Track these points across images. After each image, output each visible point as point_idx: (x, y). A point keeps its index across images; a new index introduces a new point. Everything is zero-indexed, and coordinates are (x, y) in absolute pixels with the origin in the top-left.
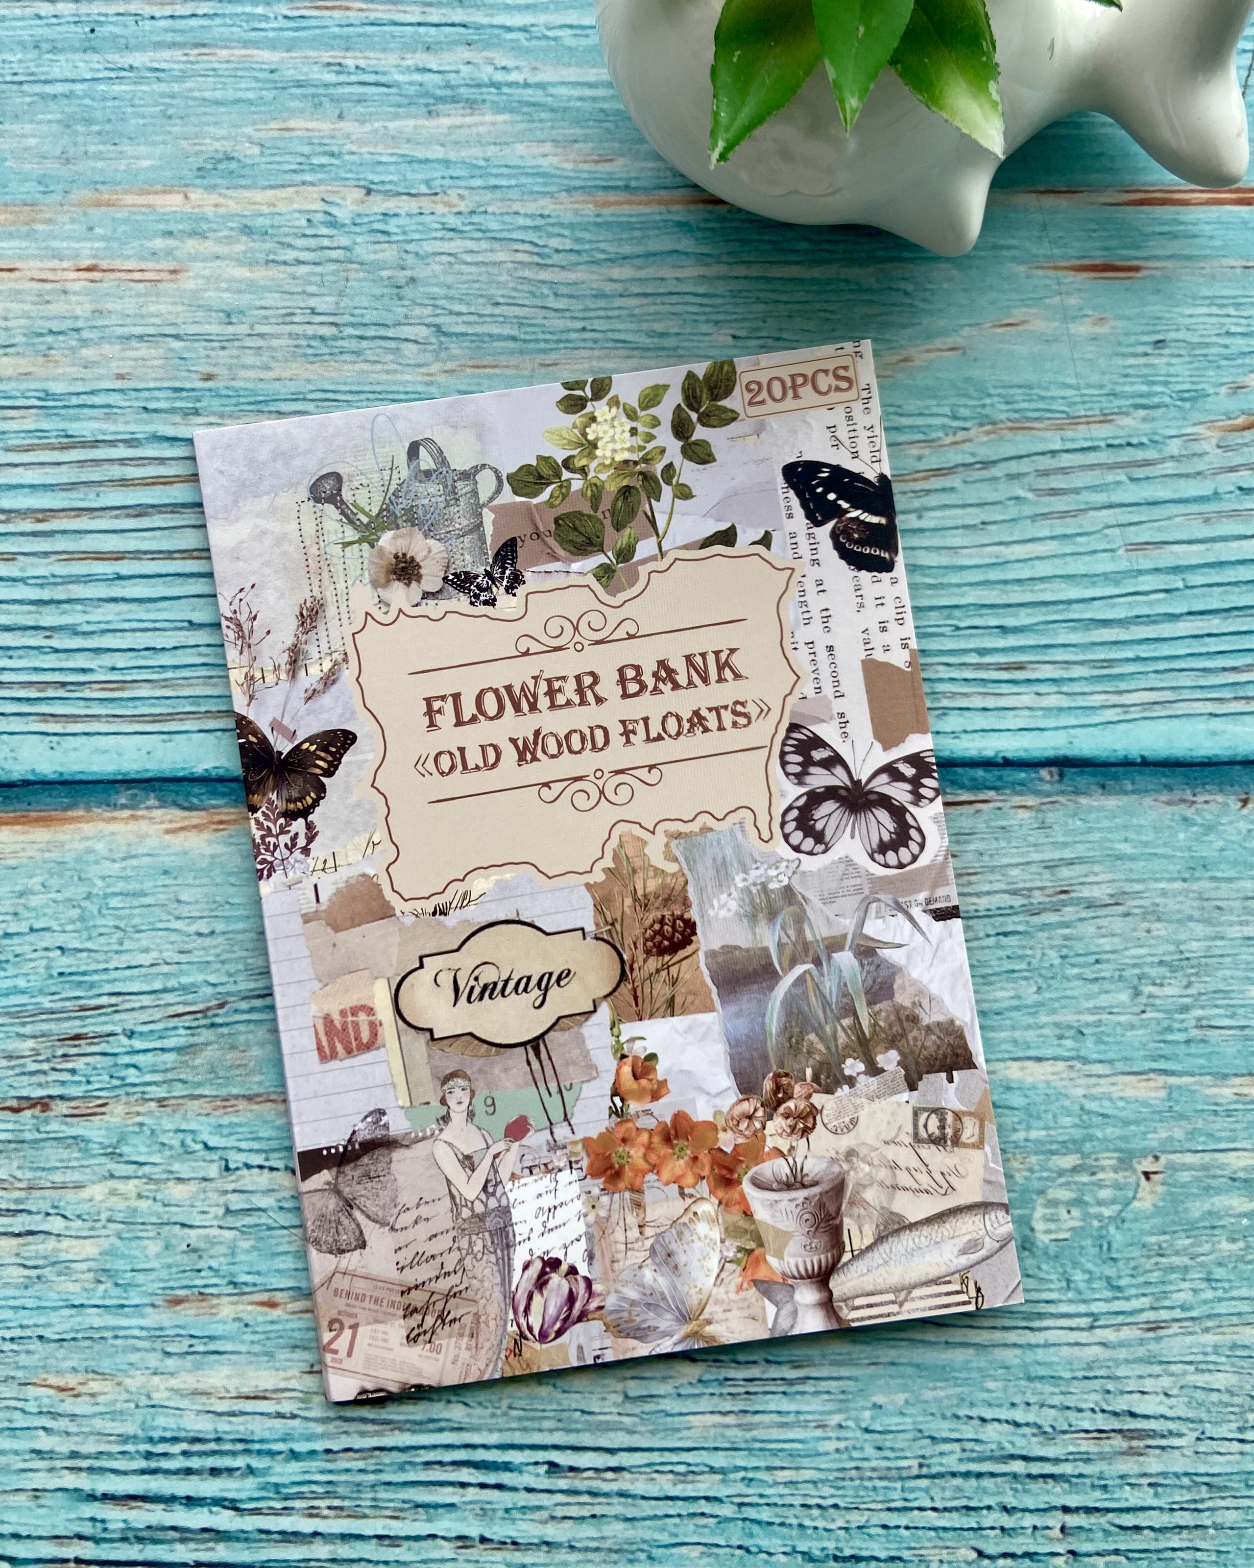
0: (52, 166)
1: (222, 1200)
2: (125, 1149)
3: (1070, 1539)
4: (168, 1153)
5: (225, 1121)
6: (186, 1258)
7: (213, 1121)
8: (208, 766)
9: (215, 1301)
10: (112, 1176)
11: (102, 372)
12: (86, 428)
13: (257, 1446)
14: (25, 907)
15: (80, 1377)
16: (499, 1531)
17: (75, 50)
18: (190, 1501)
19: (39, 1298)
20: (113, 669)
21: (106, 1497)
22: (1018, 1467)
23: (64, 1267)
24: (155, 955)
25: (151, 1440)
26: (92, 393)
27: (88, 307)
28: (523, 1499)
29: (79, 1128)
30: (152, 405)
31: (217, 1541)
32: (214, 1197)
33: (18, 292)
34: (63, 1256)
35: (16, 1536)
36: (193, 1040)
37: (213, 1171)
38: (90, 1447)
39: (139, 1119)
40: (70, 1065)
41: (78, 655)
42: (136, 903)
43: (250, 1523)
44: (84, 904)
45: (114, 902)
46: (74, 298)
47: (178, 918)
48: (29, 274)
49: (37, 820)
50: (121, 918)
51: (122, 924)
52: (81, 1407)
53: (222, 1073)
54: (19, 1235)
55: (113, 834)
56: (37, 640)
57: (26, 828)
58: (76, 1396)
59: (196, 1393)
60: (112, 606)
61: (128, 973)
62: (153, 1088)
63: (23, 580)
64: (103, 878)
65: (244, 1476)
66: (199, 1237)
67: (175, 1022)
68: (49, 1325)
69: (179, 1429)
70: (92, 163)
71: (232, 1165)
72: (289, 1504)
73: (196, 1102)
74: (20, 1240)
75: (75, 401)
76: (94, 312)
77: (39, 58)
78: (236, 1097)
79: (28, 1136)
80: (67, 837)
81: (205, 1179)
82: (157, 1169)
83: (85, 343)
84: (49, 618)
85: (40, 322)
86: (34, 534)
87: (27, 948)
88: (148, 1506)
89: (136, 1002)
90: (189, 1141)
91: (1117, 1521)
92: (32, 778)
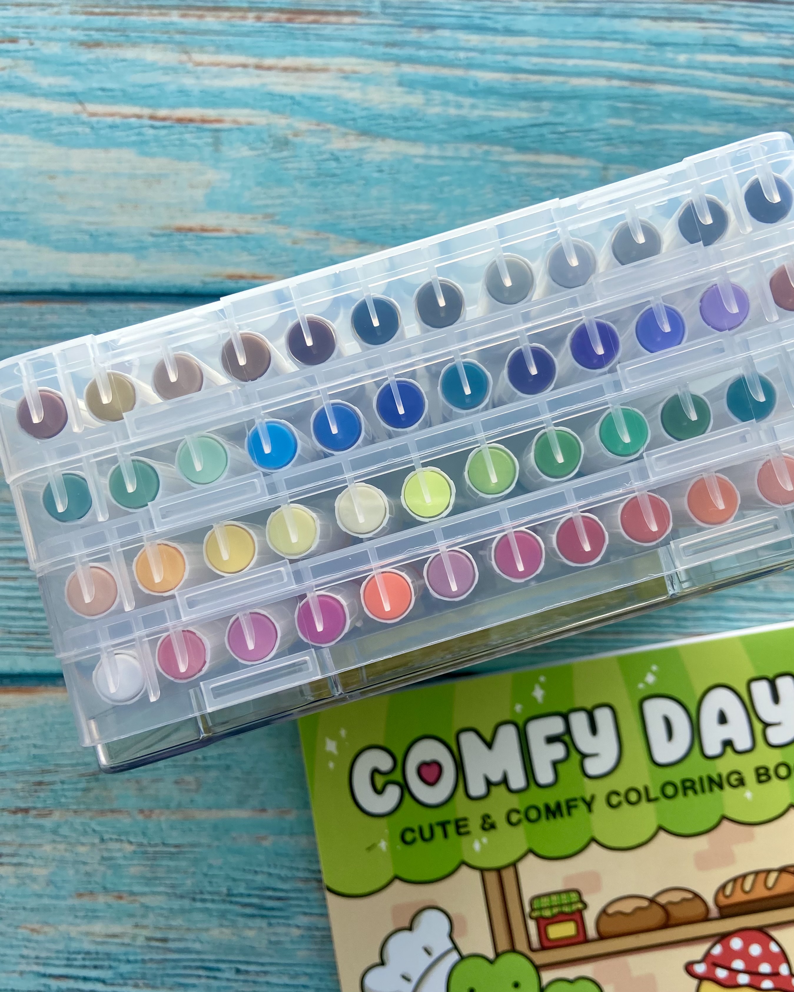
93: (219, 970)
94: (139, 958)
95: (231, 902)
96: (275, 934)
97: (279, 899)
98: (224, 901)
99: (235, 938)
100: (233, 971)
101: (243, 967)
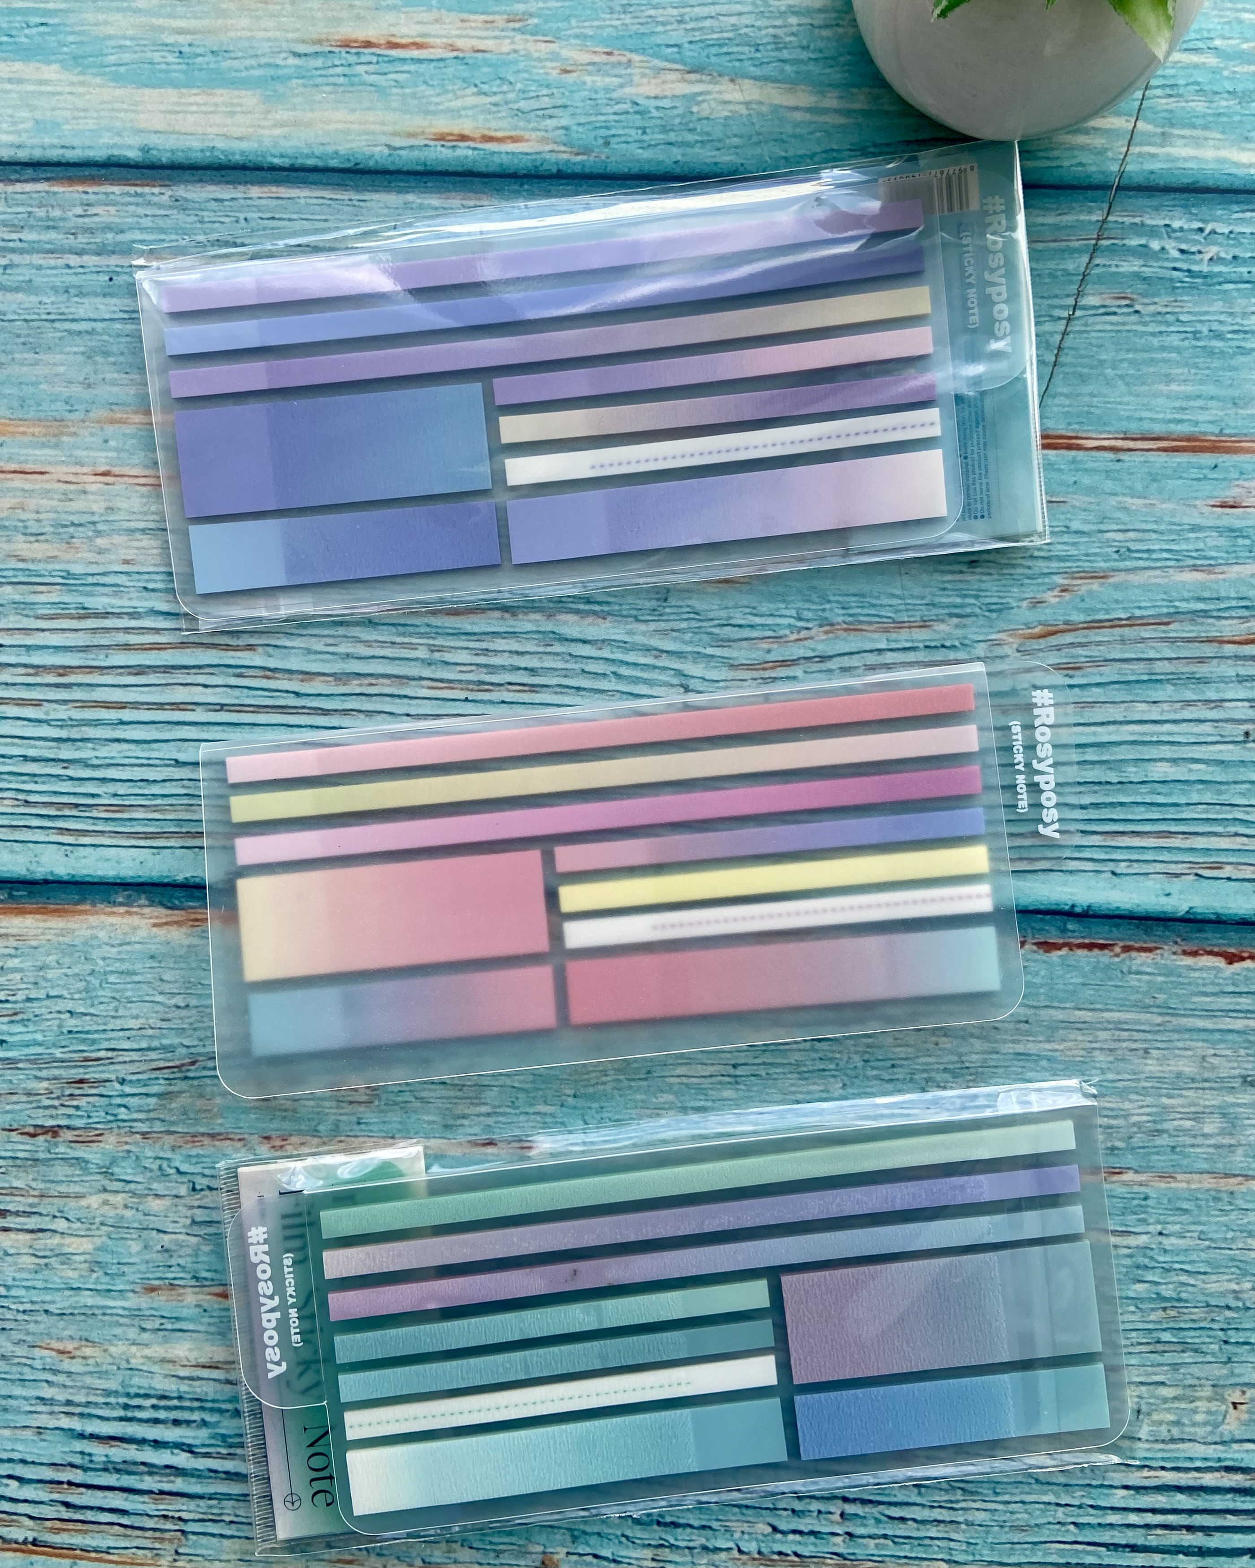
0: (77, 390)
1: (189, 1213)
2: (116, 1170)
3: (847, 1523)
4: (149, 1174)
5: (194, 1152)
6: (160, 1256)
7: (184, 1152)
8: (188, 875)
9: (182, 1291)
10: (105, 1190)
11: (113, 557)
12: (99, 602)
13: (209, 1405)
14: (44, 978)
15: (76, 1344)
17: (96, 295)
18: (157, 1444)
19: (46, 1281)
20: (115, 795)
21: (93, 1437)
23: (65, 1258)
24: (142, 1021)
25: (128, 1395)
26: (104, 574)
27: (103, 505)
29: (81, 1152)
30: (151, 586)
31: (176, 1476)
32: (183, 1210)
33: (48, 491)
34: (66, 1250)
35: (23, 1461)
36: (171, 1088)
37: (183, 1190)
38: (81, 1398)
39: (127, 1147)
40: (75, 1103)
41: (88, 783)
42: (128, 979)
43: (202, 1464)
44: (88, 978)
45: (112, 979)
46: (91, 497)
47: (161, 993)
48: (56, 477)
49: (54, 911)
50: (117, 991)
51: (117, 996)
52: (76, 1366)
53: (192, 1116)
54: (32, 1231)
55: (112, 925)
56: (57, 770)
57: (45, 917)
58: (73, 1358)
59: (163, 1361)
60: (116, 745)
61: (121, 1034)
62: (139, 1124)
63: (47, 722)
64: (104, 959)
65: (199, 1427)
66: (171, 1241)
67: (157, 1074)
68: (52, 1302)
69: (151, 1388)
70: (108, 388)
71: (198, 1187)
72: (232, 1451)
73: (172, 1137)
74: (33, 1236)
75: (90, 580)
76: (108, 508)
77: (68, 300)
78: (203, 1135)
79: (41, 1156)
80: (76, 926)
81: (177, 1197)
82: (139, 1187)
83: (99, 533)
84: (66, 753)
85: (65, 516)
86: (57, 686)
87: (44, 1010)
88: (125, 1445)
89: (128, 1056)
90: (165, 1165)
91: (887, 1512)
92: (50, 878)
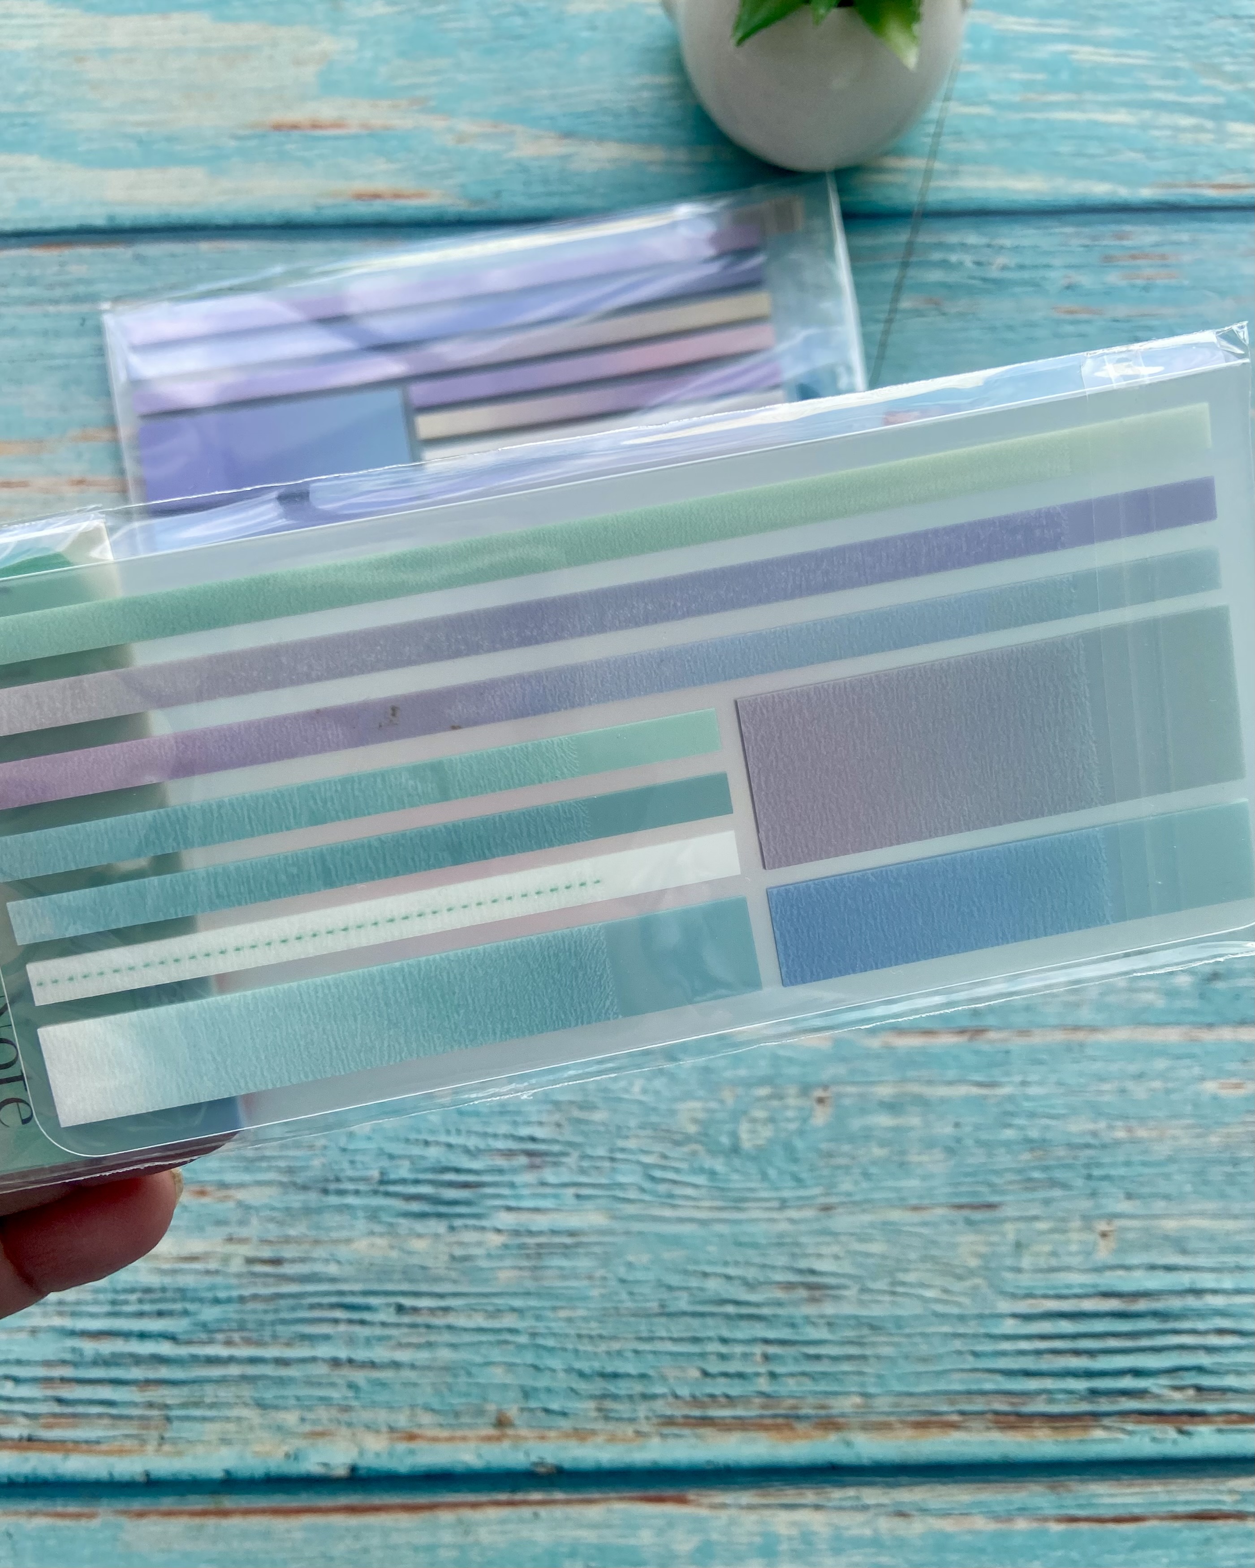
0: (55, 414)
3: (769, 1363)
13: (190, 1295)
16: (361, 1354)
17: (70, 335)
18: (143, 1336)
21: (83, 1333)
22: (730, 1309)
28: (378, 1331)
31: (162, 1364)
33: (31, 500)
35: (19, 1362)
43: (183, 1351)
48: (37, 487)
65: (181, 1316)
69: (137, 1282)
70: (81, 411)
72: (213, 1336)
88: (113, 1339)
91: (803, 1351)
93: (368, 1308)
94: (235, 1293)
95: (387, 1194)
96: (461, 1244)
97: (466, 1185)
98: (375, 1192)
99: (394, 1254)
100: (392, 1310)
101: (407, 1302)
